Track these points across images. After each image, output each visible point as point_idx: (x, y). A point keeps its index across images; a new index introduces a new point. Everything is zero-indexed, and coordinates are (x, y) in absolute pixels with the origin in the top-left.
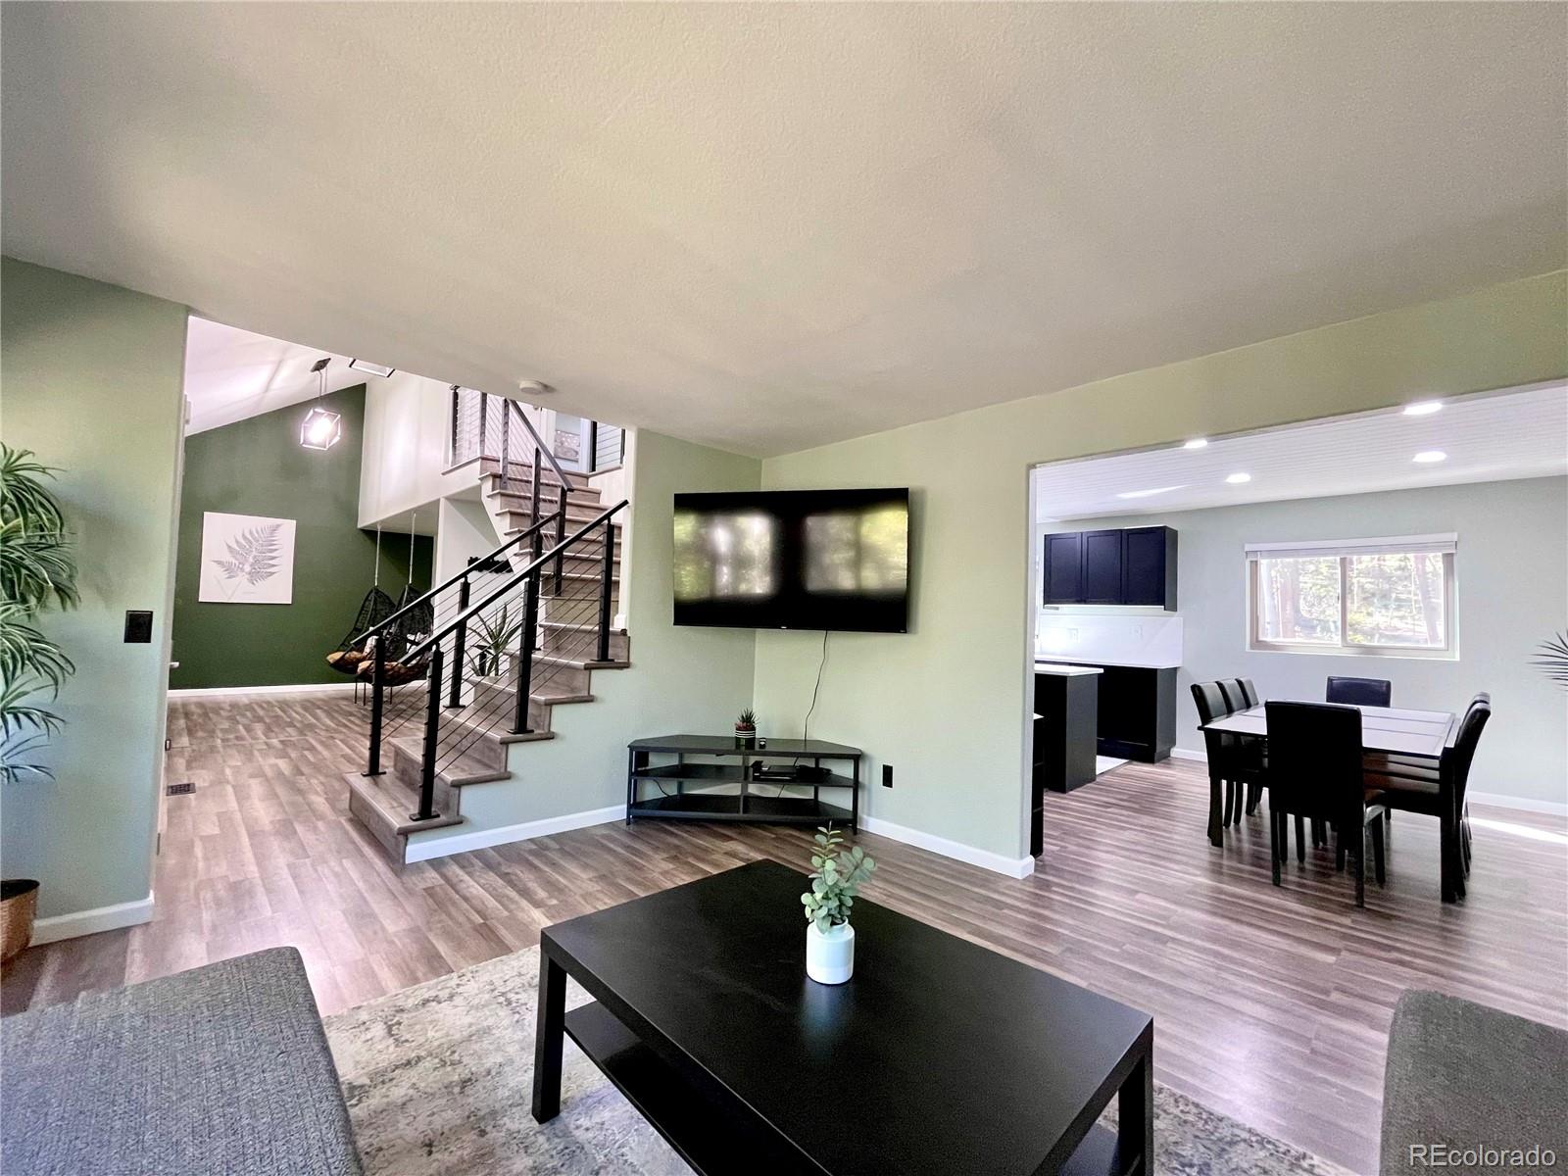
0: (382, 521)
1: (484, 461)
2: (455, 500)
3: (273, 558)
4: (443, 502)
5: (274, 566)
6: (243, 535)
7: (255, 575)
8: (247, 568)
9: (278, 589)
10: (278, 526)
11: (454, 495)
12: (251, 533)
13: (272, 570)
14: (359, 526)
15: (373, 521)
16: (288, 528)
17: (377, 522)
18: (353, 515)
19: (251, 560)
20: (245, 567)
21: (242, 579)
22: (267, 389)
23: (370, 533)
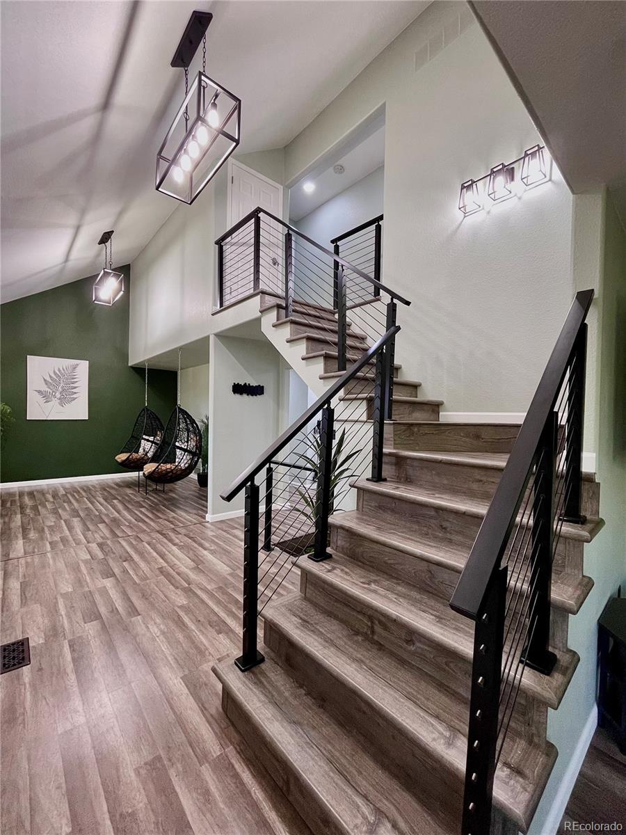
0: (149, 360)
1: (263, 295)
2: (226, 337)
3: (75, 388)
4: (212, 339)
5: (75, 393)
6: (54, 372)
7: (63, 401)
8: (58, 395)
9: (78, 410)
10: (78, 365)
11: (222, 332)
12: (59, 370)
13: (75, 396)
14: (129, 365)
15: (142, 360)
16: (83, 366)
17: (145, 361)
18: (125, 356)
19: (60, 389)
20: (57, 394)
21: (55, 402)
22: (67, 260)
23: (138, 370)
